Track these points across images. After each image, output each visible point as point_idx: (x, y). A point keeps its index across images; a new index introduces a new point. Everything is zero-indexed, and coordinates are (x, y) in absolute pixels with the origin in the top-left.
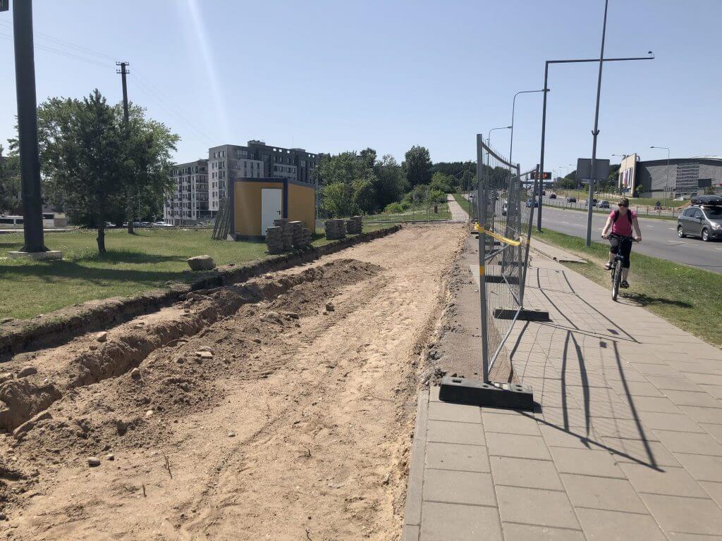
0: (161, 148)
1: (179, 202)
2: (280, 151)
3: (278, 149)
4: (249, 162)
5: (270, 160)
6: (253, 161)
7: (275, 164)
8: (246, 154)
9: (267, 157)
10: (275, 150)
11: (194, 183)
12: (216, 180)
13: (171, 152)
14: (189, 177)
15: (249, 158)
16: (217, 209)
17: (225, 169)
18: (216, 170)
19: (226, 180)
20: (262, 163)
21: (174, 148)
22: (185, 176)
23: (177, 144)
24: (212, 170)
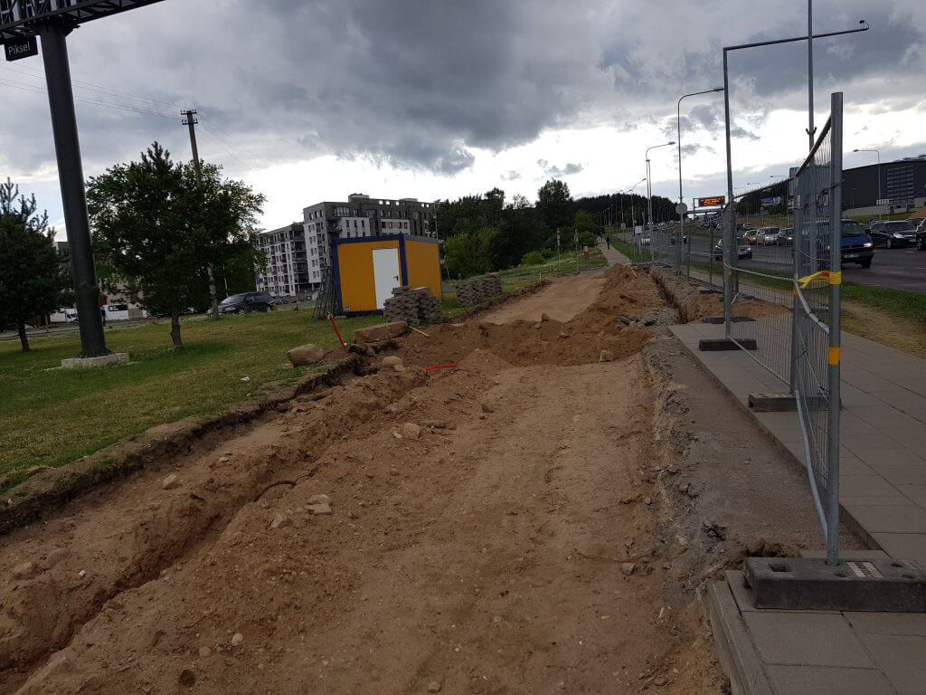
0: (245, 212)
1: (273, 276)
2: (388, 203)
3: (384, 201)
4: (351, 220)
5: (375, 215)
6: (356, 218)
7: (383, 220)
8: (348, 211)
9: (372, 212)
10: (381, 203)
11: (289, 252)
12: (315, 245)
13: (256, 215)
14: (283, 245)
15: (351, 215)
16: (318, 280)
17: (324, 231)
18: (314, 233)
19: (326, 244)
20: (367, 220)
21: (260, 211)
22: (278, 244)
23: (263, 206)
24: (309, 235)
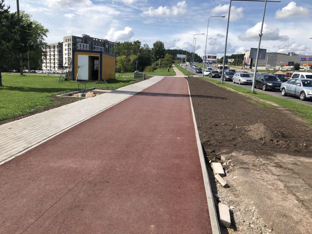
0: (39, 35)
1: (49, 62)
2: (97, 40)
3: (96, 39)
4: (82, 44)
5: (92, 44)
6: (83, 44)
7: (94, 46)
8: (81, 41)
9: (90, 43)
10: (94, 39)
11: (56, 53)
12: (67, 52)
13: (44, 37)
14: (54, 50)
15: (82, 42)
16: (66, 65)
17: (71, 47)
18: (67, 47)
19: (71, 52)
20: (88, 45)
21: (46, 36)
22: (52, 49)
23: (47, 34)
24: (65, 47)
